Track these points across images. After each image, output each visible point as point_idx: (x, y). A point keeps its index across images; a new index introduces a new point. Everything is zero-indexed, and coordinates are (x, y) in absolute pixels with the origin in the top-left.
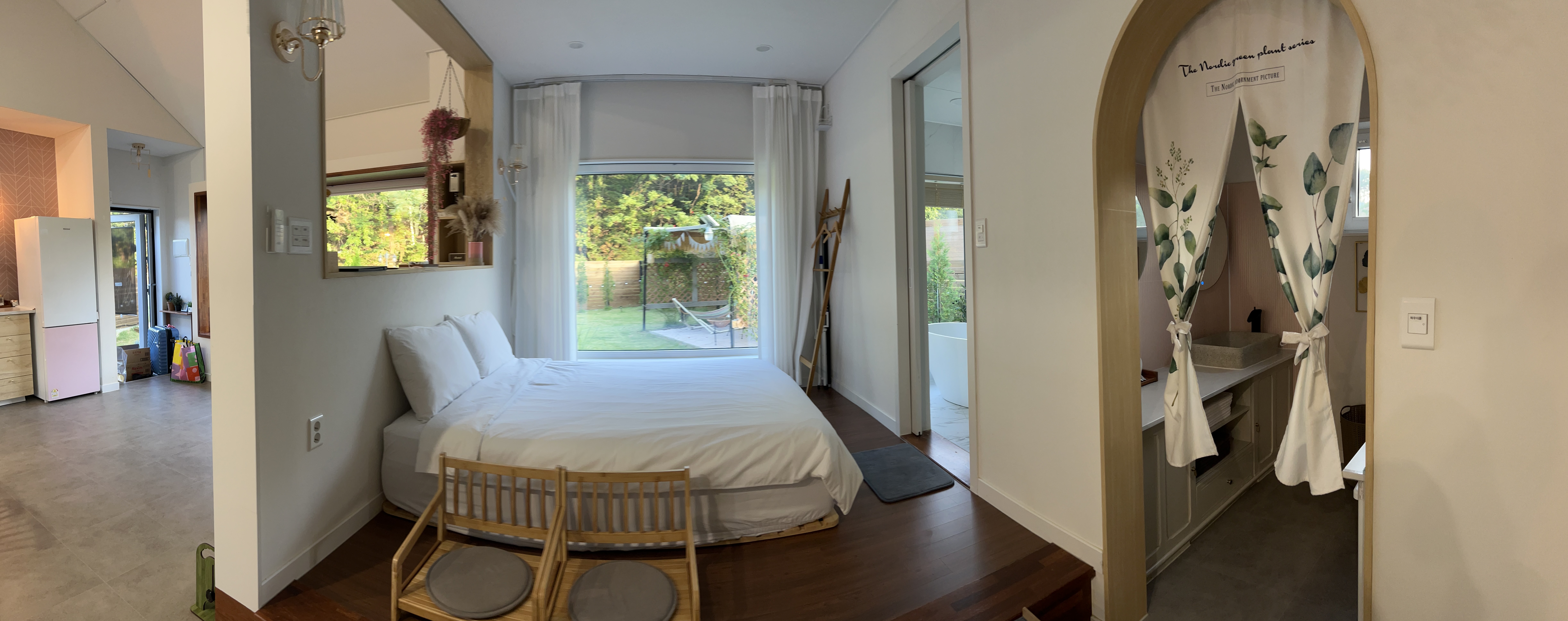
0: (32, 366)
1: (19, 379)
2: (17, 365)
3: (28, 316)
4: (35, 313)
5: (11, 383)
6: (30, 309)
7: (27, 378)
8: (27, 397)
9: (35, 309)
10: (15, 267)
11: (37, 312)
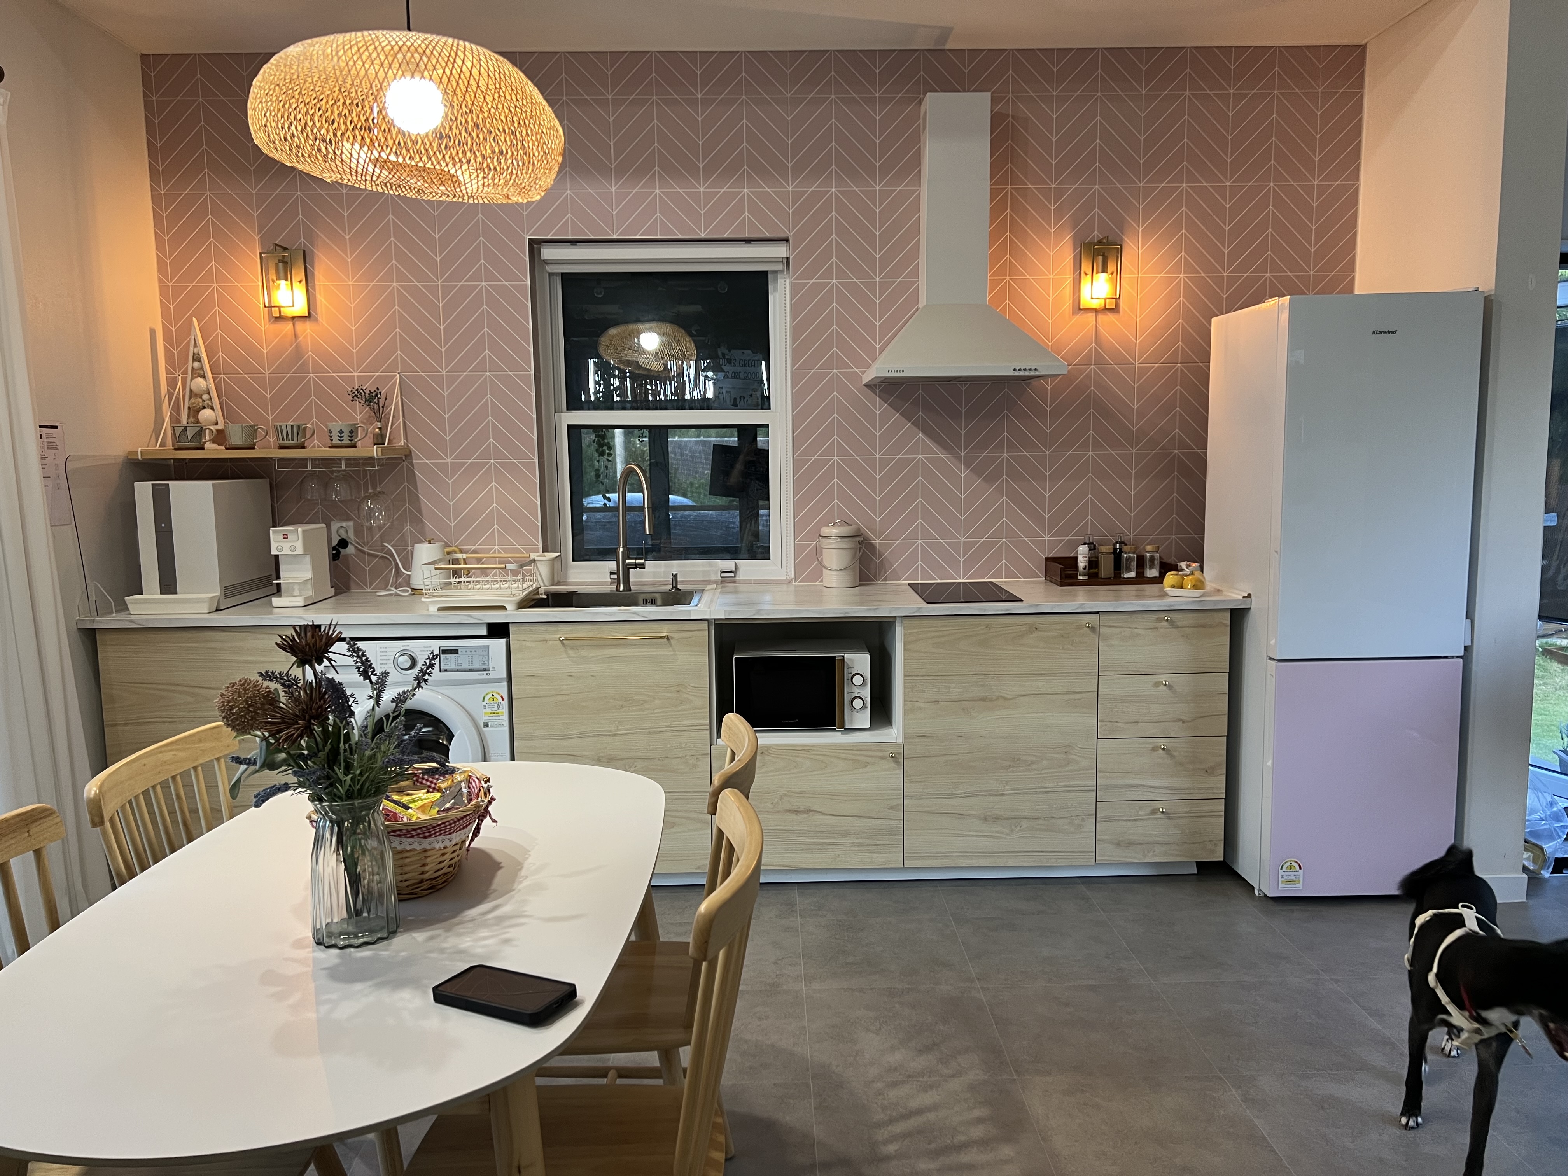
0: (1224, 771)
1: (1182, 808)
2: (1181, 764)
3: (1227, 618)
4: (1248, 610)
5: (1159, 815)
6: (1234, 596)
7: (1206, 807)
8: (1200, 865)
9: (1249, 596)
10: (1202, 463)
11: (1255, 604)
